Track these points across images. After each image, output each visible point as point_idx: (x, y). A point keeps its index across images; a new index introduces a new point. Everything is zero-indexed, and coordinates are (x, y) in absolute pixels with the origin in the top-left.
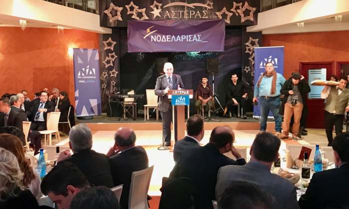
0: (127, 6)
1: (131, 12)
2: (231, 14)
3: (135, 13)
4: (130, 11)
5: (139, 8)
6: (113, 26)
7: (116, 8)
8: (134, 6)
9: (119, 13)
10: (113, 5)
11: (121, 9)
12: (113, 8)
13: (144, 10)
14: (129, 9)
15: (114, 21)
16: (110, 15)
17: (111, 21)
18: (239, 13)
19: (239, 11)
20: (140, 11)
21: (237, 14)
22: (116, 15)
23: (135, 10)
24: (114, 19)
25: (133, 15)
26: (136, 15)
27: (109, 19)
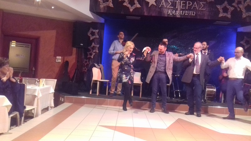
2: (232, 9)
6: (102, 11)
15: (104, 7)
16: (101, 1)
17: (102, 6)
18: (240, 8)
19: (241, 6)
21: (239, 9)
24: (105, 4)
25: (124, 2)
26: (128, 3)
27: (100, 4)
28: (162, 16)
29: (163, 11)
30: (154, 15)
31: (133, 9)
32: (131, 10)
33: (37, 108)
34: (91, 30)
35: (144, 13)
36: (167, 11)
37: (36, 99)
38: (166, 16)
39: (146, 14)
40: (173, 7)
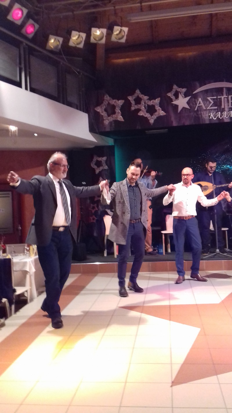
0: (130, 98)
1: (136, 107)
3: (143, 108)
4: (136, 104)
5: (150, 99)
6: (108, 129)
7: (113, 102)
8: (141, 96)
9: (118, 110)
10: (109, 98)
11: (120, 102)
12: (109, 104)
13: (157, 101)
14: (133, 102)
15: (111, 123)
16: (104, 114)
17: (106, 122)
20: (151, 103)
22: (114, 113)
23: (143, 103)
24: (111, 119)
25: (139, 110)
26: (145, 111)
27: (103, 120)
28: (201, 123)
29: (202, 116)
30: (188, 124)
31: (154, 119)
32: (152, 121)
33: (31, 289)
34: (95, 159)
35: (172, 122)
36: (207, 115)
37: (28, 276)
38: (207, 122)
39: (175, 124)
40: (216, 108)
